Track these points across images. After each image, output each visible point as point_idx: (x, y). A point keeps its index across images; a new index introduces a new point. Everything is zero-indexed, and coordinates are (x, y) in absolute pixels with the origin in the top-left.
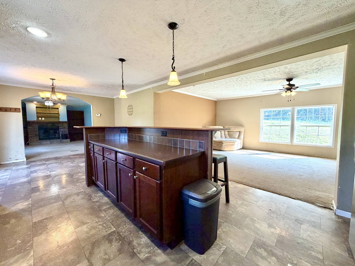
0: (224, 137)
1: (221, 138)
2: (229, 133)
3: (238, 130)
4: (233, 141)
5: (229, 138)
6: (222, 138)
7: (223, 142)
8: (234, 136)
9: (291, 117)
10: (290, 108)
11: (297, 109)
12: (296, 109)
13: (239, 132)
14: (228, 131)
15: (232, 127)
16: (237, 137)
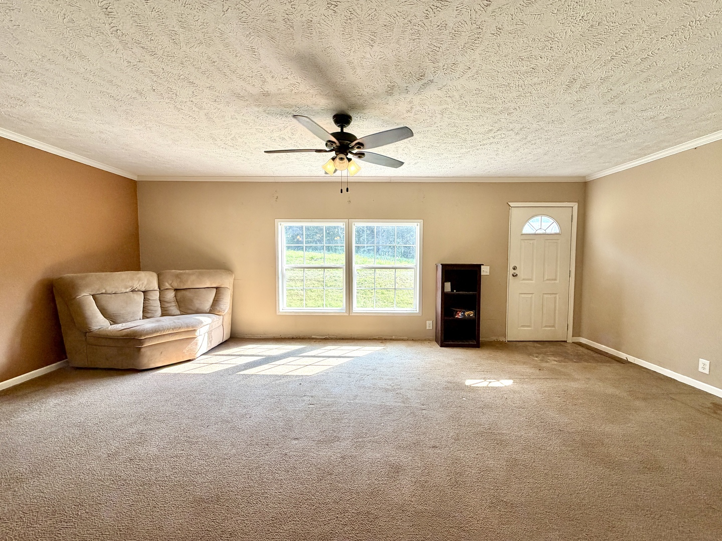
0: (159, 312)
1: (144, 317)
2: (180, 294)
3: (211, 284)
4: (188, 327)
5: (179, 312)
6: (149, 315)
7: (141, 336)
8: (197, 304)
9: (344, 245)
10: (341, 224)
11: (355, 227)
12: (354, 225)
13: (217, 288)
14: (176, 290)
15: (189, 274)
16: (207, 306)
